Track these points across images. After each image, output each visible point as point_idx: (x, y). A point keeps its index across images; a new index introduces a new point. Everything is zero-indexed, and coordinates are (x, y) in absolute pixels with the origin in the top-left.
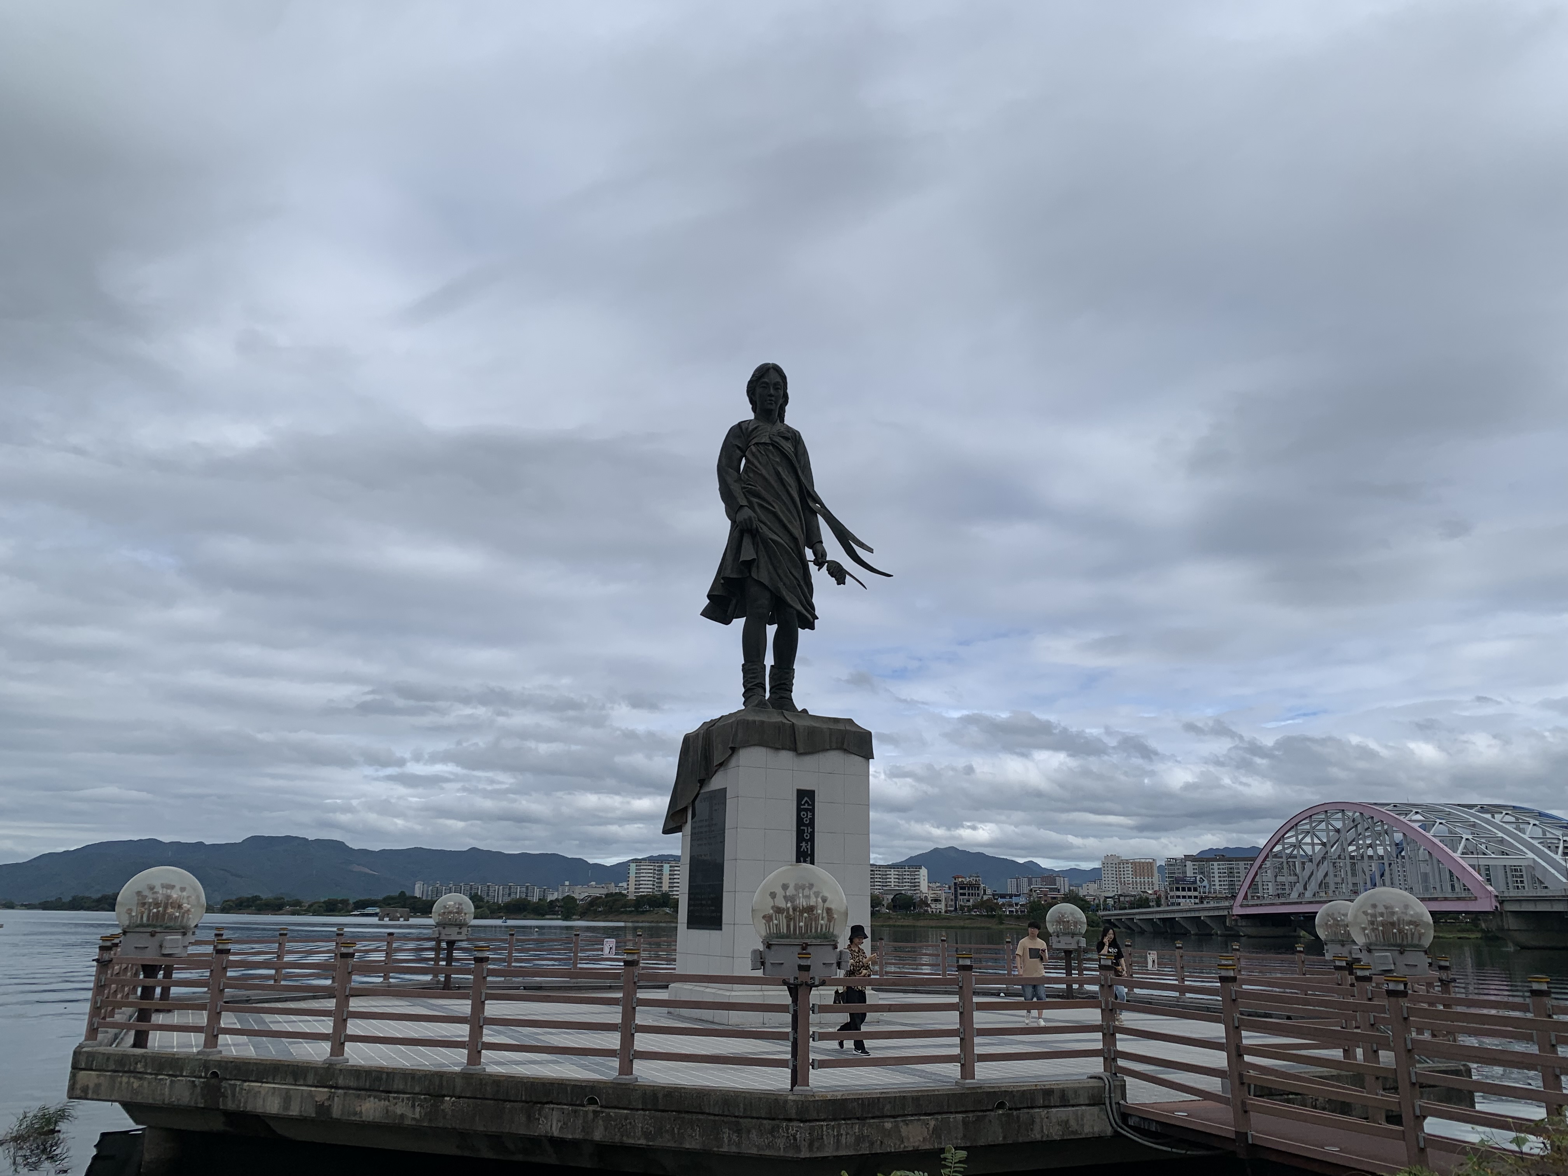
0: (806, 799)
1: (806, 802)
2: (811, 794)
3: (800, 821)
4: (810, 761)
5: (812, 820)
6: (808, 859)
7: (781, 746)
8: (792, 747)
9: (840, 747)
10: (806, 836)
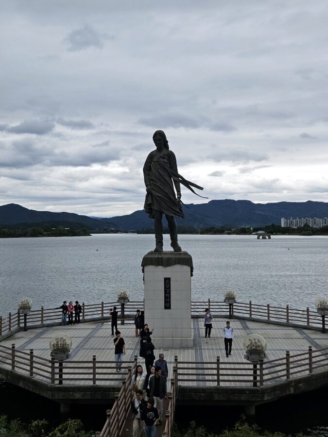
0: (167, 280)
2: (169, 279)
3: (165, 288)
4: (169, 269)
5: (170, 287)
6: (169, 299)
7: (158, 265)
8: (162, 265)
9: (179, 263)
10: (168, 292)
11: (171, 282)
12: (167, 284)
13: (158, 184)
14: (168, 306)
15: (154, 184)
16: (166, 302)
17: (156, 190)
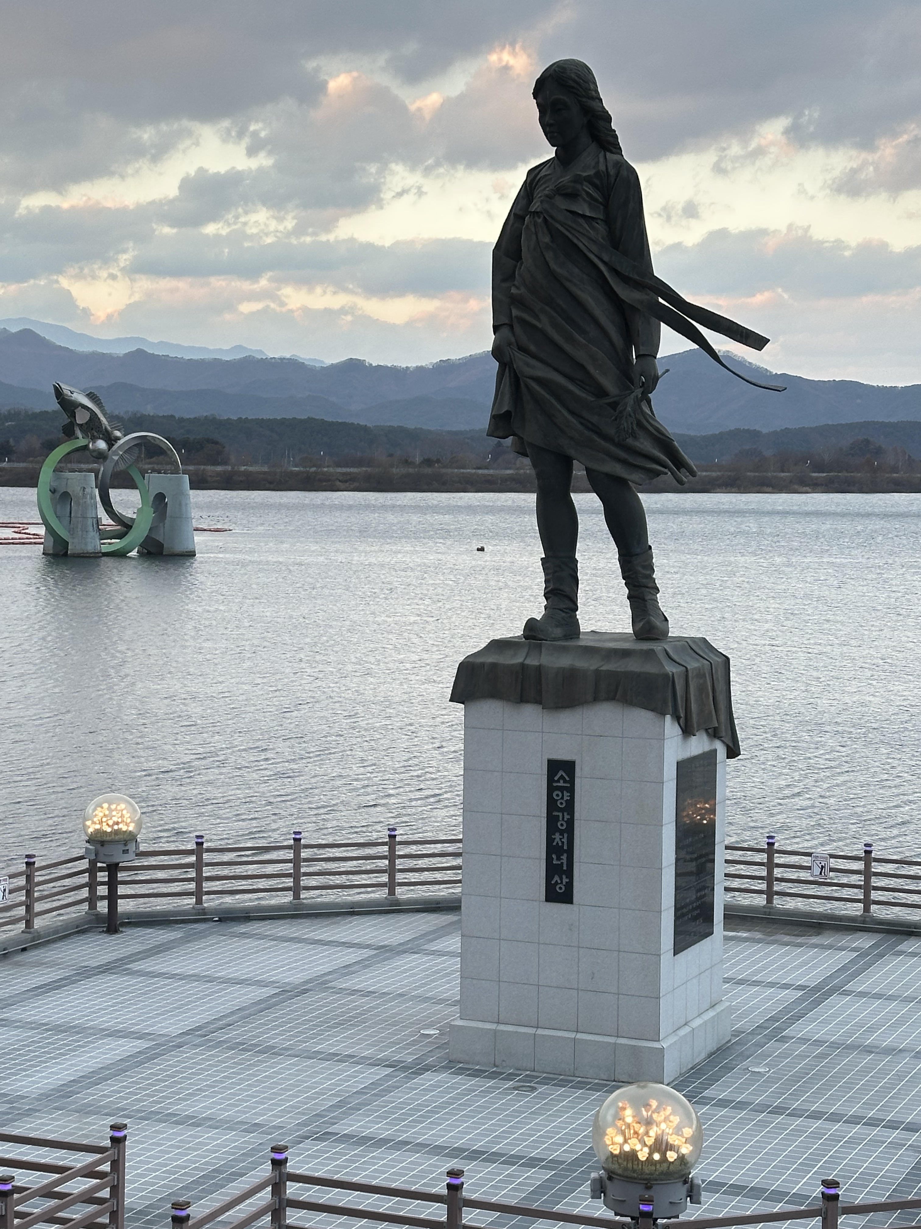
0: (561, 773)
1: (562, 777)
2: (569, 767)
3: (551, 804)
4: (569, 719)
5: (571, 803)
6: (564, 857)
7: (522, 699)
8: (538, 700)
9: (611, 697)
10: (562, 825)
11: (577, 781)
12: (561, 789)
13: (544, 323)
14: (560, 889)
15: (523, 322)
16: (552, 870)
17: (532, 348)
